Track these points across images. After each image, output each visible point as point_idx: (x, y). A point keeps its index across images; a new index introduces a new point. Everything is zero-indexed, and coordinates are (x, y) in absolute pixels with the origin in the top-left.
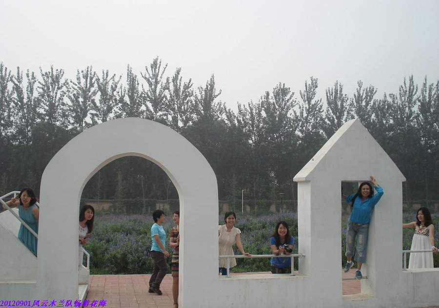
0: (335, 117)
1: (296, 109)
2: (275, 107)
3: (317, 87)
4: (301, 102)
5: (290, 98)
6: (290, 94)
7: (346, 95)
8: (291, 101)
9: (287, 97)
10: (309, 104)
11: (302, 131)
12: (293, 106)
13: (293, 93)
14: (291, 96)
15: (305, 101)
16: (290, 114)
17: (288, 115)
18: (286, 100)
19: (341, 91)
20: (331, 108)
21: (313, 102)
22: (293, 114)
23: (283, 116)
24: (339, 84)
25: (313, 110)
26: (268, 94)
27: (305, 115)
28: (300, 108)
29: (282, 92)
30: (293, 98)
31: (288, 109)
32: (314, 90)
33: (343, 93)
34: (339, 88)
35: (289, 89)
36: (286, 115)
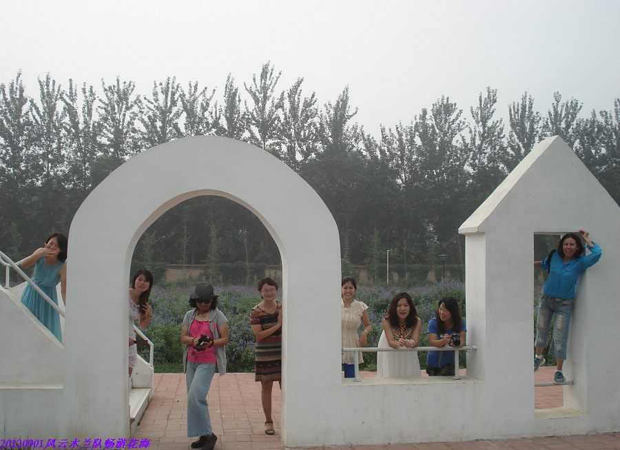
0: (521, 145)
1: (466, 133)
2: (434, 131)
3: (495, 101)
4: (473, 123)
5: (457, 118)
6: (457, 112)
7: (537, 113)
8: (458, 122)
9: (453, 117)
10: (484, 125)
11: (473, 166)
12: (460, 130)
13: (461, 111)
14: (457, 115)
15: (477, 122)
16: (457, 141)
17: (454, 143)
18: (451, 120)
19: (530, 107)
20: (517, 133)
21: (489, 124)
22: (461, 141)
23: (446, 145)
24: (528, 97)
25: (489, 135)
26: (425, 112)
27: (478, 142)
28: (471, 132)
29: (445, 109)
30: (460, 119)
31: (453, 133)
32: (491, 106)
33: (533, 110)
34: (527, 103)
35: (455, 105)
36: (450, 142)
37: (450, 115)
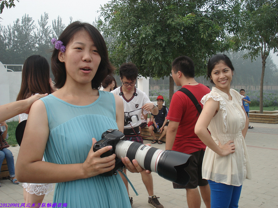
0: (57, 37)
2: (22, 29)
3: (48, 18)
4: (39, 27)
5: (32, 24)
6: (32, 21)
7: (64, 24)
8: (32, 25)
9: (30, 23)
10: (43, 27)
11: (39, 44)
12: (33, 28)
13: (34, 21)
14: (32, 22)
15: (41, 26)
16: (32, 34)
17: (31, 34)
18: (30, 24)
19: (61, 22)
20: (55, 32)
21: (46, 27)
23: (27, 35)
24: (60, 18)
25: (45, 32)
26: (18, 20)
27: (41, 35)
28: (38, 30)
29: (27, 20)
30: (33, 24)
31: (31, 30)
32: (46, 20)
33: (62, 23)
34: (60, 20)
35: (32, 18)
36: (29, 34)
37: (29, 22)
